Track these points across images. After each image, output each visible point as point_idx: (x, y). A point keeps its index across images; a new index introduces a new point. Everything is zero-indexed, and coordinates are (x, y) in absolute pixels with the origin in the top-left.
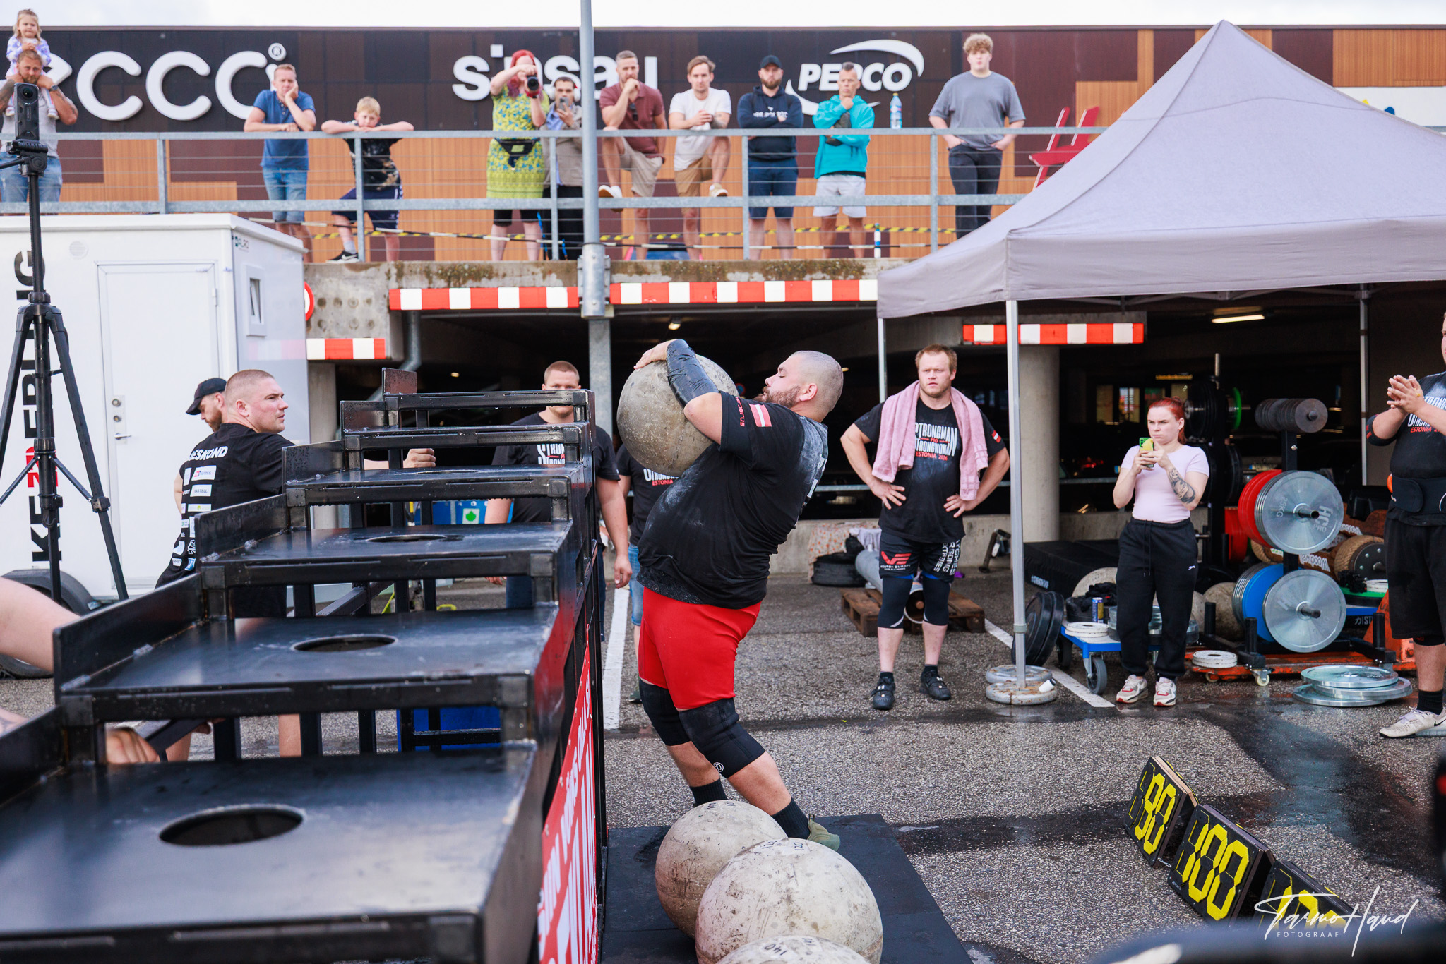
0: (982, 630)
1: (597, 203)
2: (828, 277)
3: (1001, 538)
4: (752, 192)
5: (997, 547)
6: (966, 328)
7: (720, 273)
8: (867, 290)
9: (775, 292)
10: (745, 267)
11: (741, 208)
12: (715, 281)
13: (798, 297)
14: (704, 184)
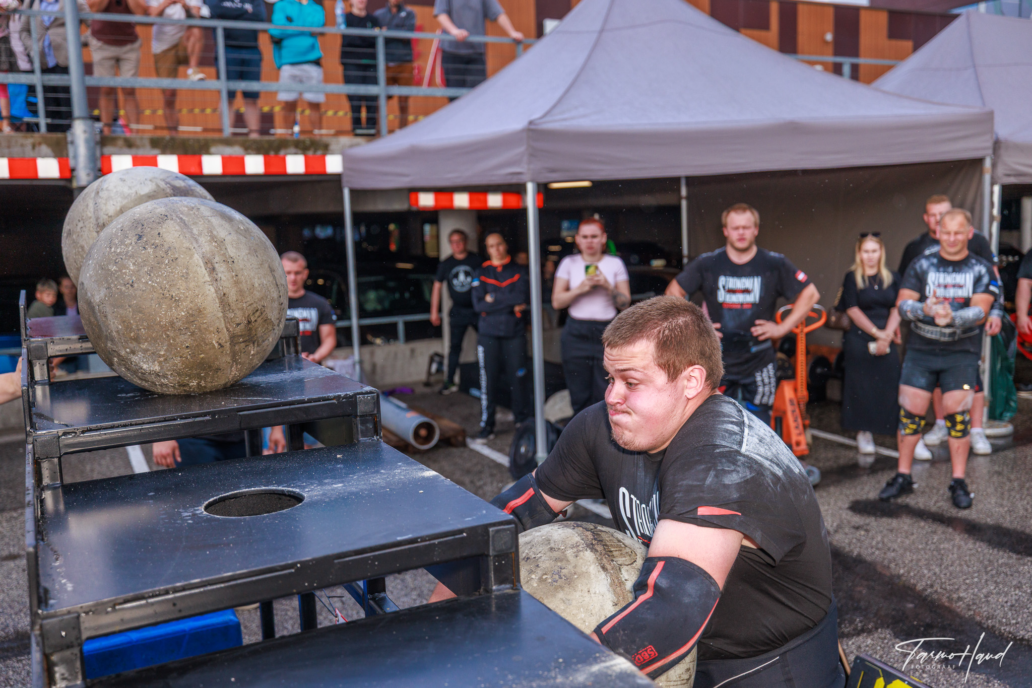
0: (464, 445)
1: (83, 82)
2: (300, 152)
3: (437, 359)
4: (230, 76)
5: (434, 367)
6: (413, 196)
7: (204, 148)
8: (334, 164)
9: (254, 165)
10: (227, 142)
11: (219, 92)
12: (200, 155)
13: (274, 170)
14: (181, 69)
